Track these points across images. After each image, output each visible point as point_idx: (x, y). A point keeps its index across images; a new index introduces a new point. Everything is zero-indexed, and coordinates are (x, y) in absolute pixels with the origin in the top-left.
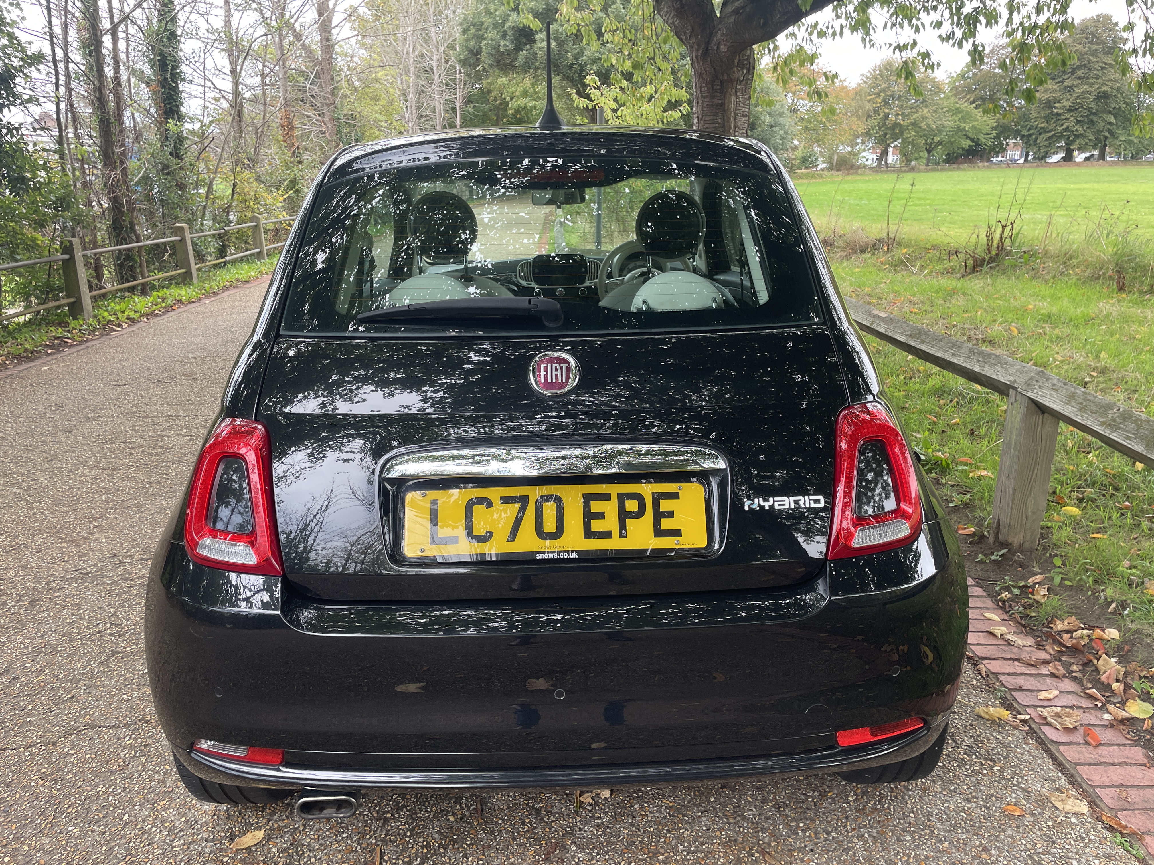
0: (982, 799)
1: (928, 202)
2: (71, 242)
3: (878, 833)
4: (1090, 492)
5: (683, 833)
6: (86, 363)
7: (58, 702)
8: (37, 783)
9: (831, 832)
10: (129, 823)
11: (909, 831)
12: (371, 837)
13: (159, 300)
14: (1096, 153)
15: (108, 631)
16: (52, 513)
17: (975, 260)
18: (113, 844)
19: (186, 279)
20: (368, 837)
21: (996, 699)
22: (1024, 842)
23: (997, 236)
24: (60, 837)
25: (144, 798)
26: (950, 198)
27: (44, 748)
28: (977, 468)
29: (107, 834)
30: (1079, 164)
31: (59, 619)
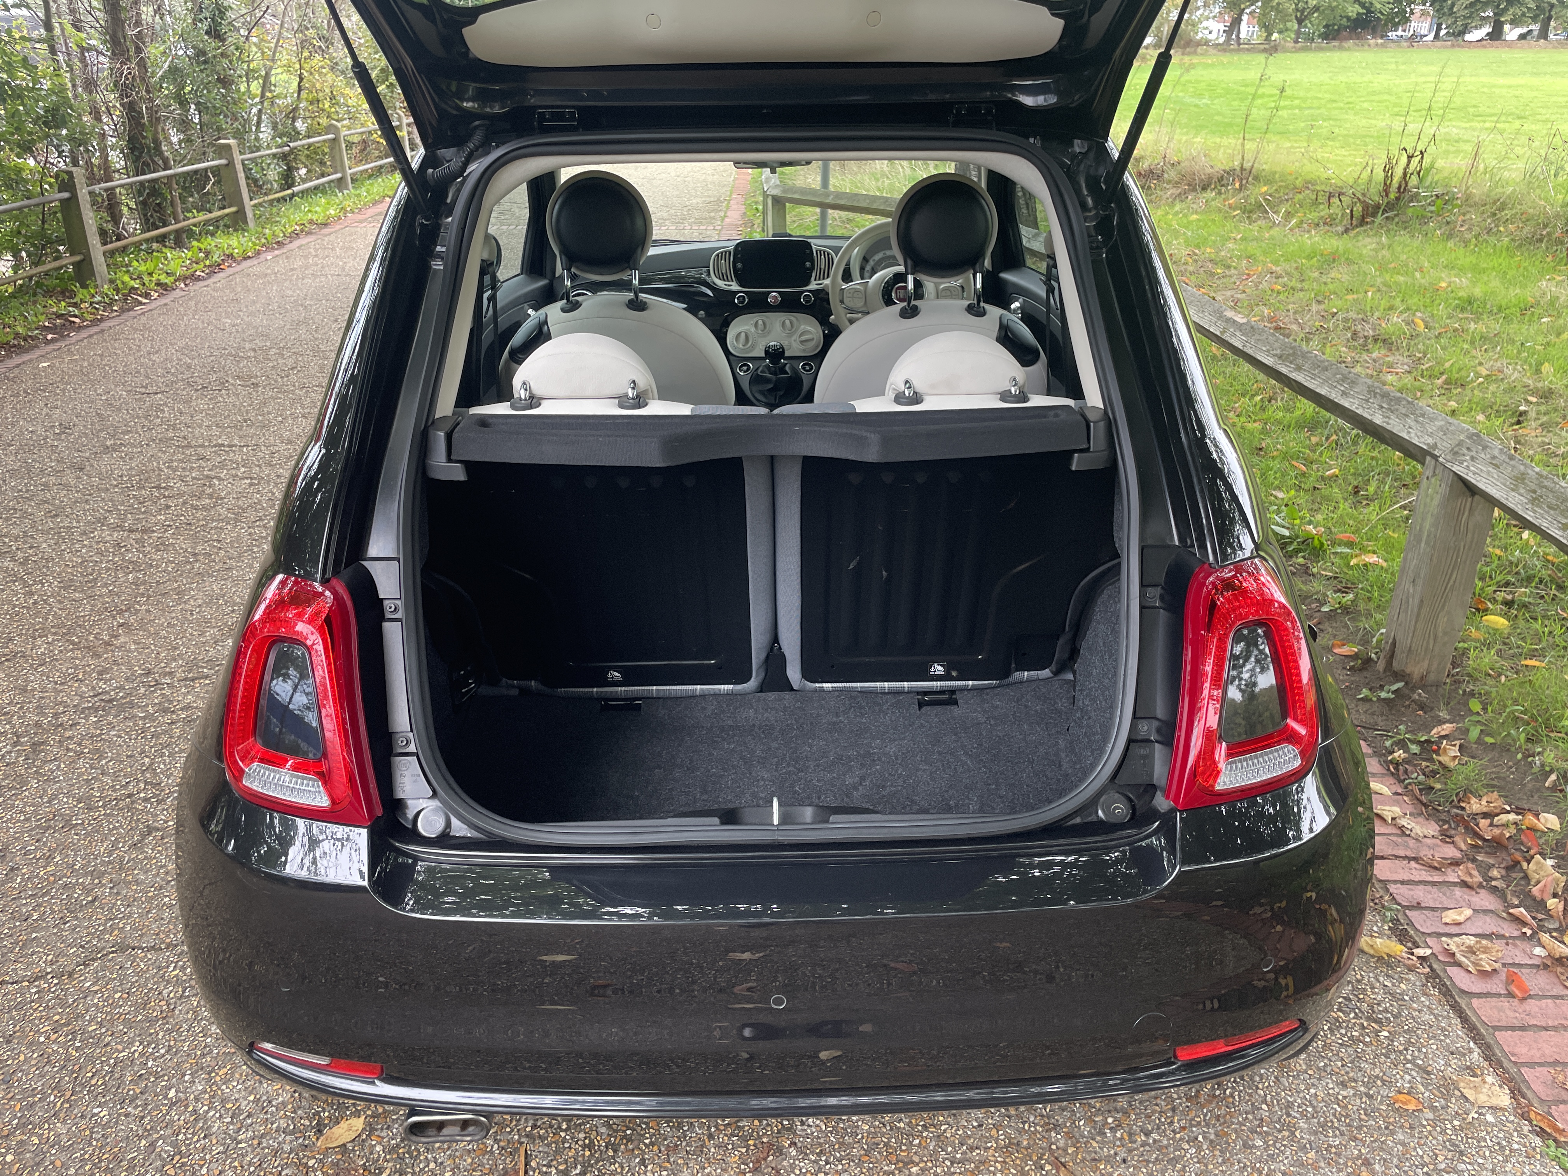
0: (1363, 1082)
1: (1297, 102)
2: (70, 174)
3: (1217, 1135)
4: (1523, 593)
5: (945, 1131)
6: (101, 355)
7: (74, 907)
8: (48, 1038)
9: (1151, 1132)
10: (176, 1102)
11: (1260, 1133)
12: (512, 1130)
13: (202, 255)
14: (1536, 27)
15: (142, 795)
16: (60, 602)
17: (1366, 207)
18: (156, 1136)
19: (238, 222)
20: (508, 1130)
21: (1384, 921)
22: (1421, 1153)
23: (1399, 172)
24: (82, 1124)
25: (197, 1063)
26: (1328, 96)
27: (56, 981)
28: (1363, 550)
29: (146, 1120)
30: (1510, 45)
31: (73, 773)
